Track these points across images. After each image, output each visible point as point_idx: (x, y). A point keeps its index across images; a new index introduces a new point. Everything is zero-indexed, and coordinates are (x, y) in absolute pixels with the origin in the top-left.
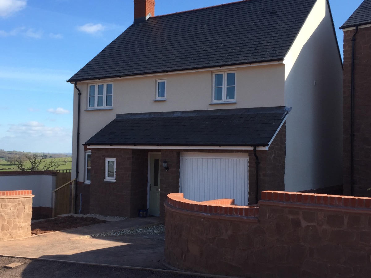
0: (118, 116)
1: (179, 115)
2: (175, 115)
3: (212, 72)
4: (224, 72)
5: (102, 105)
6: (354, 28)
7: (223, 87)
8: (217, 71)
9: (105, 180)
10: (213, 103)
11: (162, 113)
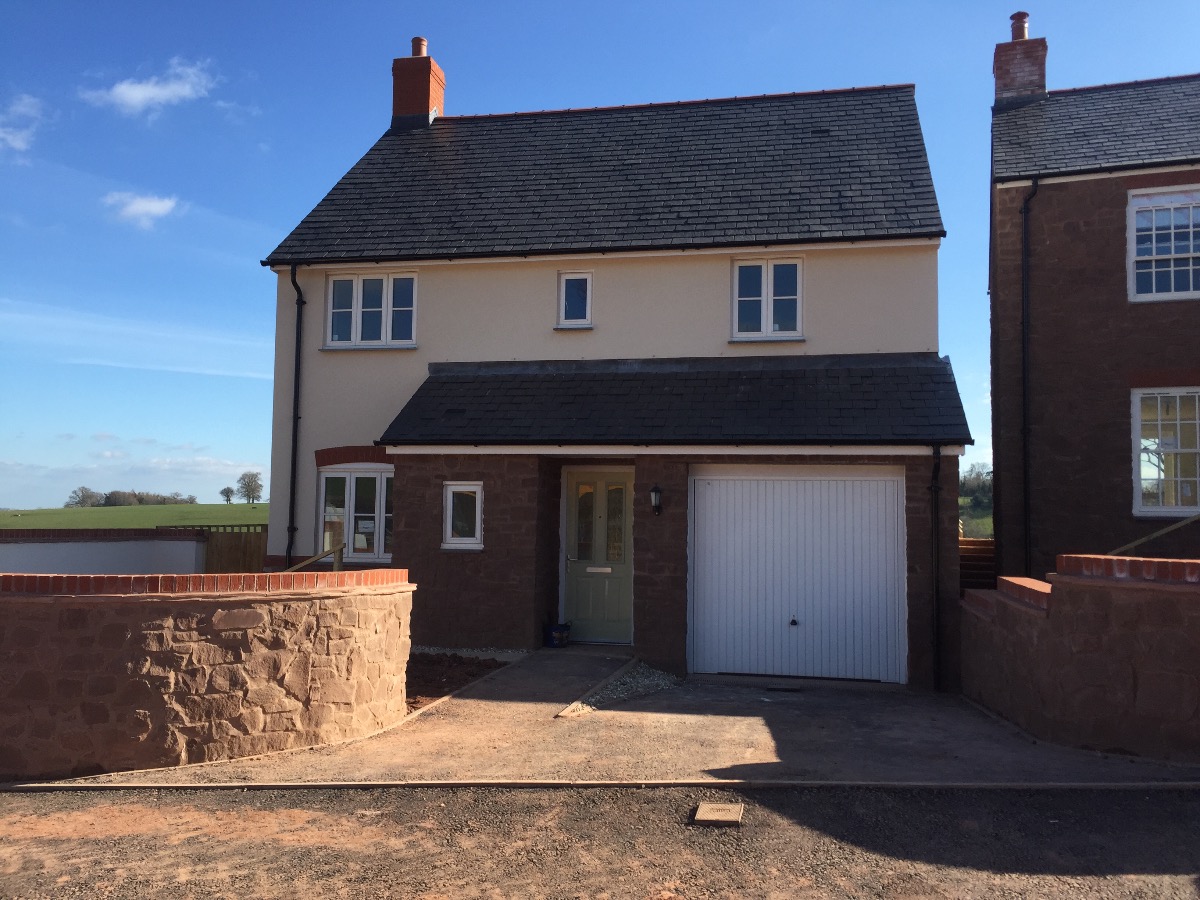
0: (436, 368)
1: (636, 368)
2: (623, 369)
3: (733, 259)
4: (767, 263)
5: (378, 338)
6: (1028, 183)
7: (763, 298)
8: (749, 256)
9: (445, 546)
10: (736, 340)
11: (580, 364)
